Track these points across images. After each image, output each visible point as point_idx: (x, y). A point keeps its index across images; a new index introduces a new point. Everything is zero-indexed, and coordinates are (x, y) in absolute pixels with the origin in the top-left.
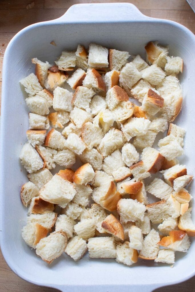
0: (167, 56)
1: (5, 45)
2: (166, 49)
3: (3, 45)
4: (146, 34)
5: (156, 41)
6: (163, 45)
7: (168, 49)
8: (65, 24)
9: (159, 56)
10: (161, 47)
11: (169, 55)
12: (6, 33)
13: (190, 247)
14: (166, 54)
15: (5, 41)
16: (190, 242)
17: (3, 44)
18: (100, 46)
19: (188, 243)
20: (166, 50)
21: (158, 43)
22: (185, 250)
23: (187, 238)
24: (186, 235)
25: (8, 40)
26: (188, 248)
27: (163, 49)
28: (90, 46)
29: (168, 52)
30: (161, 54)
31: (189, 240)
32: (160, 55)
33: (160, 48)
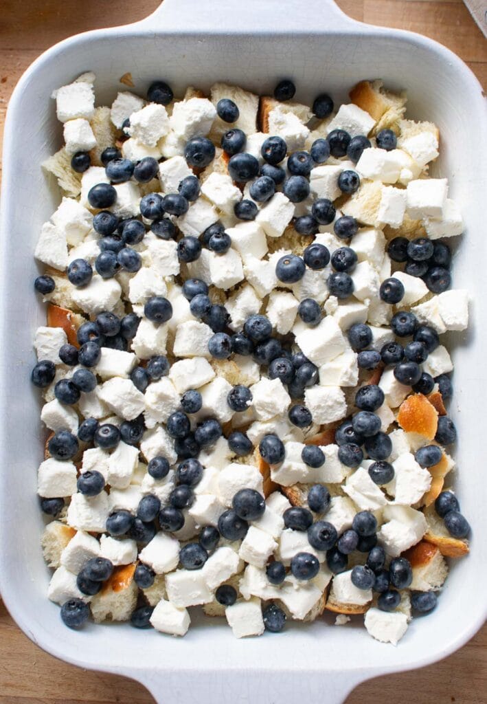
0: (401, 120)
1: (9, 80)
2: (401, 100)
3: (4, 80)
4: (352, 63)
5: (376, 79)
6: (393, 91)
7: (406, 100)
8: (155, 34)
9: (384, 118)
10: (387, 94)
11: (407, 116)
12: (11, 49)
13: (445, 579)
14: (399, 115)
15: (8, 70)
16: (447, 568)
17: (4, 77)
18: (238, 91)
19: (443, 569)
20: (399, 103)
21: (381, 85)
22: (435, 587)
23: (438, 559)
24: (438, 552)
25: (15, 67)
26: (442, 582)
27: (392, 102)
28: (214, 90)
29: (404, 109)
30: (388, 112)
31: (444, 563)
32: (385, 115)
33: (386, 99)
